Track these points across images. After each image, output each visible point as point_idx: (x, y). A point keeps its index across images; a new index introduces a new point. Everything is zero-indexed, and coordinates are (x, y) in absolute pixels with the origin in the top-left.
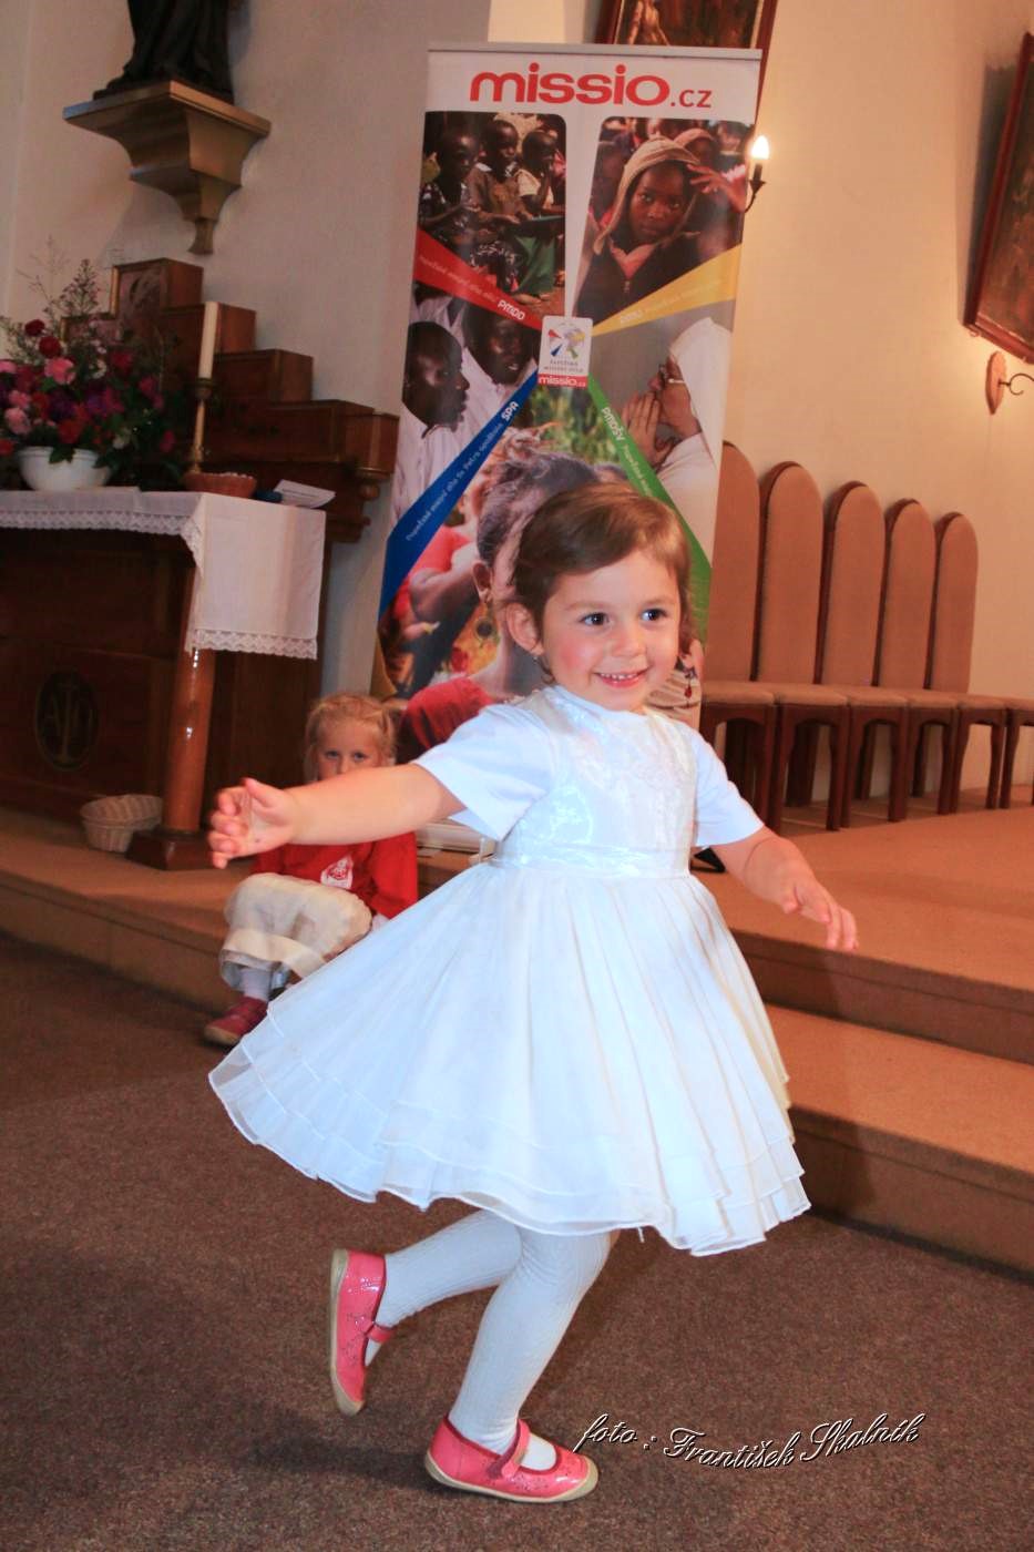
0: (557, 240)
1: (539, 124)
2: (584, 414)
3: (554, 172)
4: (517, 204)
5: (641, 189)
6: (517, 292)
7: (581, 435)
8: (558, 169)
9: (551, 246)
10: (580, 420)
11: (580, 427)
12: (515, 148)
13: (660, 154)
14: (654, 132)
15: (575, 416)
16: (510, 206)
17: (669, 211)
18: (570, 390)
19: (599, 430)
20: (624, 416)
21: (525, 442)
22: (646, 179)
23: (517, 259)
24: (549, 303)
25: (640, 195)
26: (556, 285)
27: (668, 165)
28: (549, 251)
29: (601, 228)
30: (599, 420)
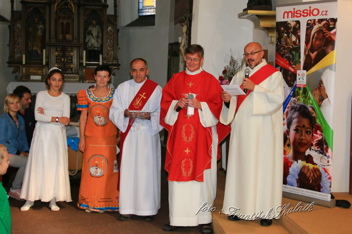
0: (299, 51)
1: (295, 23)
2: (305, 94)
3: (298, 35)
4: (292, 43)
5: (315, 38)
6: (292, 65)
7: (305, 99)
8: (299, 34)
9: (298, 53)
10: (305, 95)
11: (305, 97)
12: (291, 30)
13: (318, 28)
14: (317, 23)
15: (304, 94)
16: (290, 44)
17: (320, 42)
18: (302, 88)
19: (308, 97)
20: (313, 94)
21: (294, 101)
22: (316, 34)
23: (292, 57)
24: (298, 67)
25: (314, 39)
26: (299, 63)
27: (319, 31)
28: (298, 54)
29: (307, 48)
30: (308, 95)
